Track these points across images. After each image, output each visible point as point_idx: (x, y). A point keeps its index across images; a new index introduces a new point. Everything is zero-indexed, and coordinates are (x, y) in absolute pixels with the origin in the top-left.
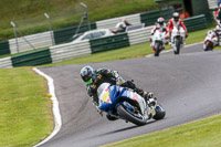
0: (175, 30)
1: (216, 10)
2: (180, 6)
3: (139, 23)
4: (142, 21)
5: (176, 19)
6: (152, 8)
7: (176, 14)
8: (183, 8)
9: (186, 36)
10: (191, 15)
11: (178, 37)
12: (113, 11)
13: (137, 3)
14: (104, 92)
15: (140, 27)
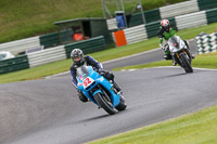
1: (115, 30)
2: (78, 28)
3: (38, 45)
4: (42, 43)
6: (51, 30)
8: (81, 30)
10: (90, 37)
12: (14, 34)
13: (36, 26)
15: (40, 49)
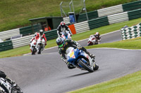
0: (39, 40)
3: (19, 34)
5: (41, 33)
6: (27, 24)
7: (41, 31)
8: (47, 24)
9: (46, 44)
11: (40, 44)
12: (3, 27)
14: (71, 52)
